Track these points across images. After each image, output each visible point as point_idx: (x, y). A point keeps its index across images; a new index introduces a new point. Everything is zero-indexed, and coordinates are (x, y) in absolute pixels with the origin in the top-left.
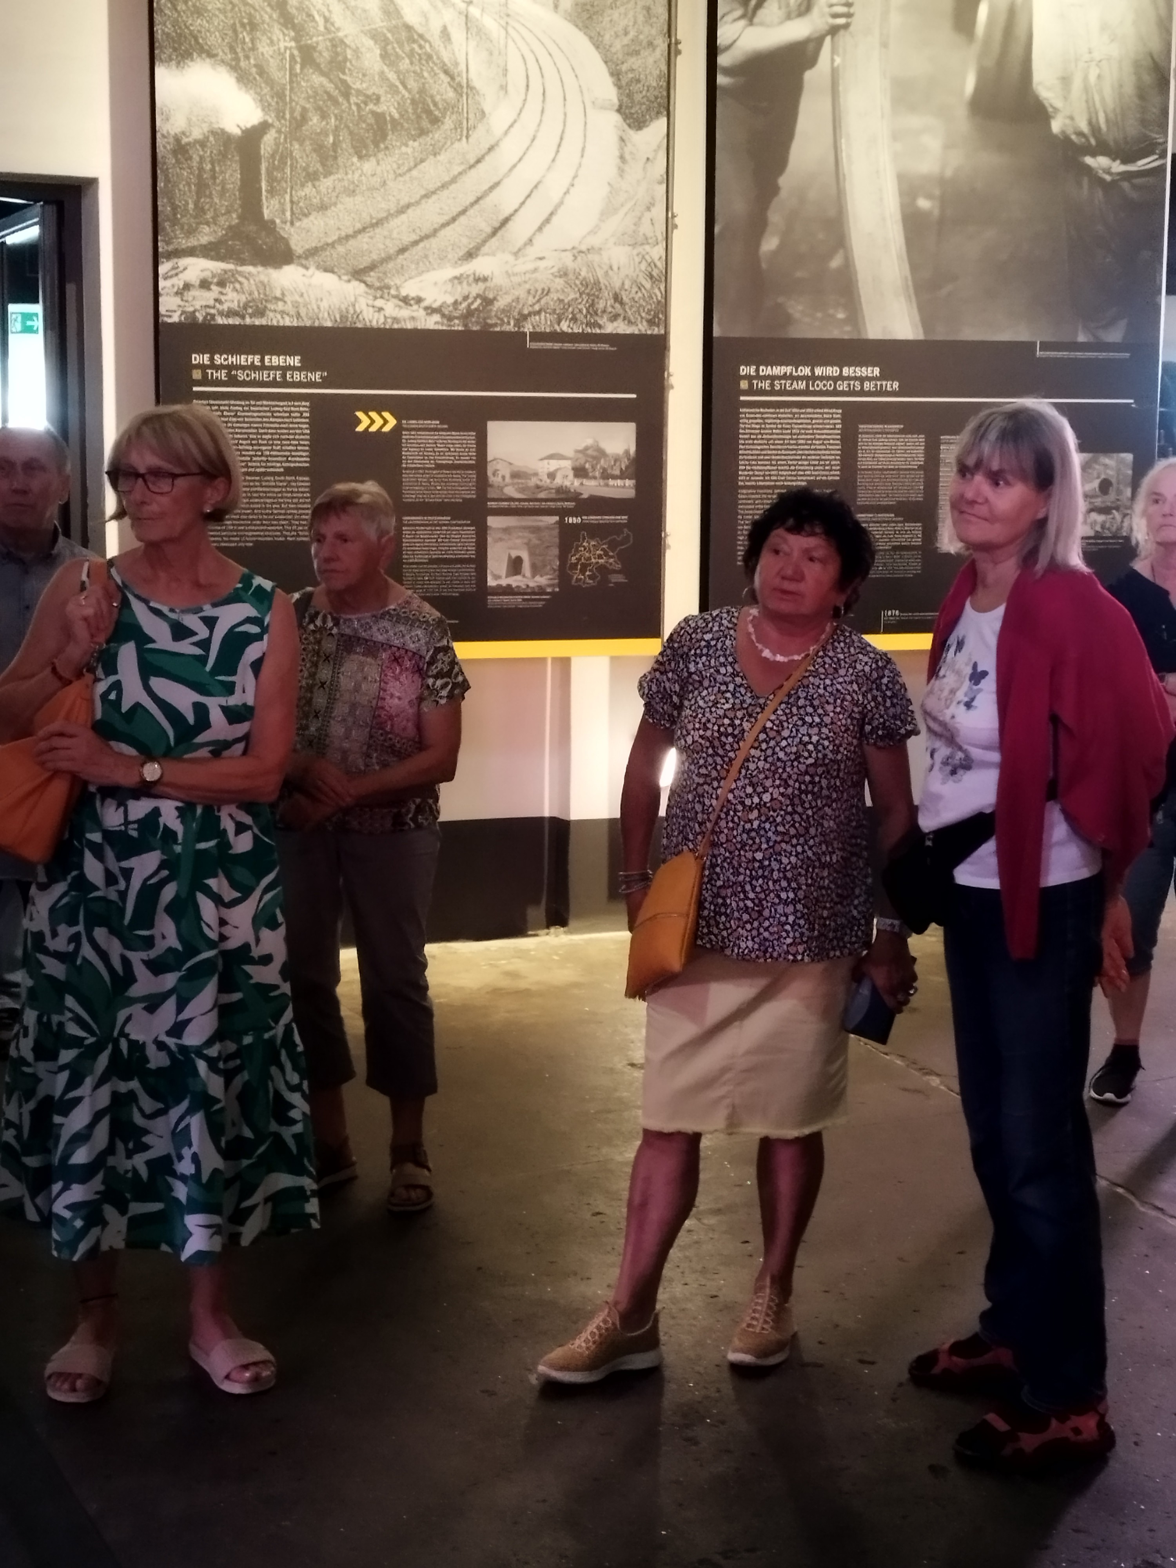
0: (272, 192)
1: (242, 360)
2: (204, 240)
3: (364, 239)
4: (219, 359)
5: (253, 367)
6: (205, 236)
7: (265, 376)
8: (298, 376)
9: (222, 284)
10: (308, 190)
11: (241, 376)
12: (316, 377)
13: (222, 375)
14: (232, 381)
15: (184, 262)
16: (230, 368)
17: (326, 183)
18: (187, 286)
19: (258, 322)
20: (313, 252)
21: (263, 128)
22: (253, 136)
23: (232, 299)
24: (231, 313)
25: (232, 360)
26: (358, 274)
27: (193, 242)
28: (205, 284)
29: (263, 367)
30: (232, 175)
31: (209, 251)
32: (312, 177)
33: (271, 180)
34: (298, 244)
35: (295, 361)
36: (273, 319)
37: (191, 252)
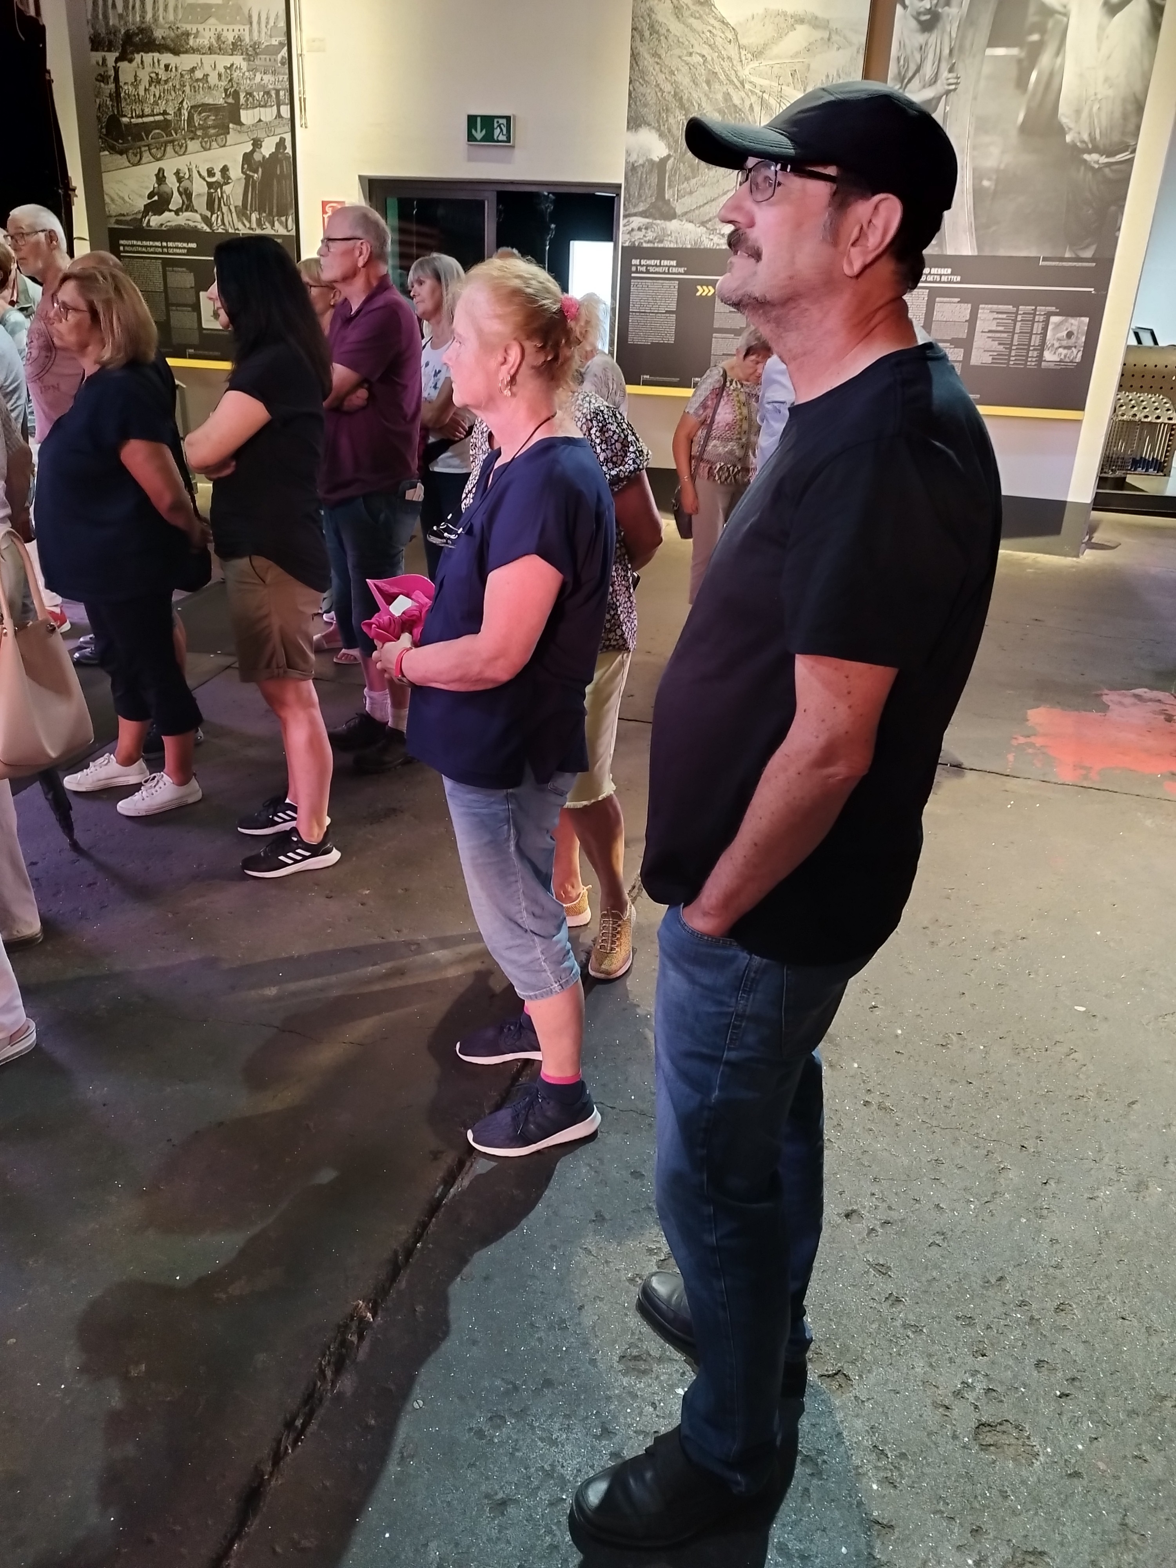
0: (670, 186)
1: (652, 262)
2: (641, 209)
3: (707, 207)
4: (643, 262)
5: (656, 266)
6: (641, 208)
7: (660, 270)
8: (675, 270)
9: (646, 229)
10: (685, 184)
11: (651, 269)
12: (682, 270)
13: (644, 269)
14: (648, 272)
15: (632, 219)
16: (647, 266)
17: (693, 182)
18: (633, 230)
19: (660, 245)
20: (686, 213)
21: (669, 157)
22: (664, 161)
23: (650, 235)
24: (649, 242)
25: (649, 262)
26: (703, 224)
27: (636, 210)
28: (640, 229)
29: (660, 266)
30: (654, 180)
31: (643, 214)
32: (687, 179)
33: (670, 182)
34: (679, 211)
35: (674, 263)
36: (667, 244)
37: (635, 215)
